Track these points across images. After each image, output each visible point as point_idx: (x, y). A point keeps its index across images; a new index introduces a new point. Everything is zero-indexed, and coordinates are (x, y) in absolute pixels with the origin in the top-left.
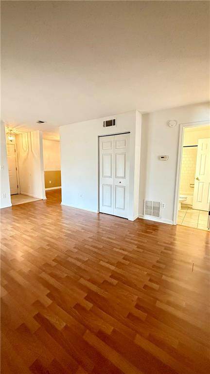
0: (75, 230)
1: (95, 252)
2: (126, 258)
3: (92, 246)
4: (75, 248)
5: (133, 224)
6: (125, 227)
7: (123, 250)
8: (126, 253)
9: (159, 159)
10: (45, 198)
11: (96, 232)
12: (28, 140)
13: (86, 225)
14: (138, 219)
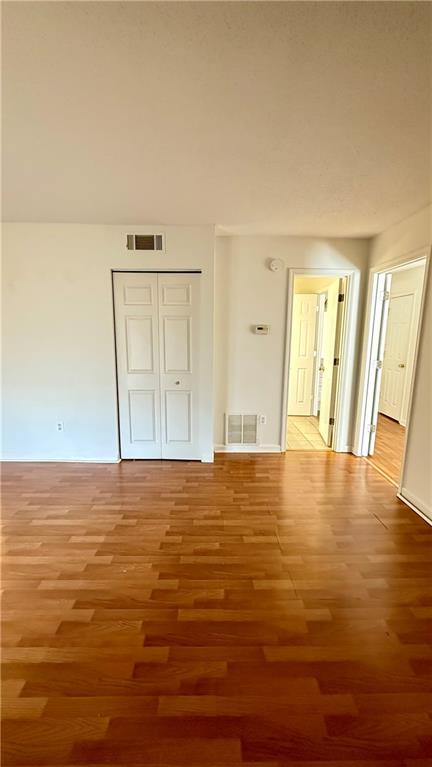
0: (112, 527)
4: (163, 576)
5: (220, 469)
6: (213, 481)
9: (253, 331)
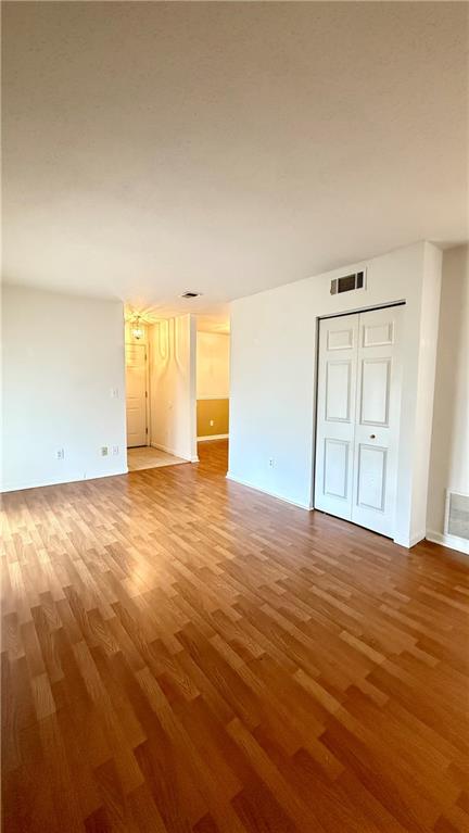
0: (246, 553)
1: (287, 635)
2: (376, 676)
3: (281, 611)
4: (236, 607)
5: (410, 559)
6: (382, 565)
7: (371, 644)
8: (379, 658)
10: (195, 459)
11: (298, 568)
12: (170, 335)
13: (275, 542)
14: (425, 543)
